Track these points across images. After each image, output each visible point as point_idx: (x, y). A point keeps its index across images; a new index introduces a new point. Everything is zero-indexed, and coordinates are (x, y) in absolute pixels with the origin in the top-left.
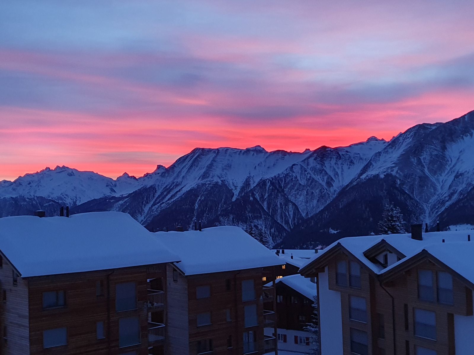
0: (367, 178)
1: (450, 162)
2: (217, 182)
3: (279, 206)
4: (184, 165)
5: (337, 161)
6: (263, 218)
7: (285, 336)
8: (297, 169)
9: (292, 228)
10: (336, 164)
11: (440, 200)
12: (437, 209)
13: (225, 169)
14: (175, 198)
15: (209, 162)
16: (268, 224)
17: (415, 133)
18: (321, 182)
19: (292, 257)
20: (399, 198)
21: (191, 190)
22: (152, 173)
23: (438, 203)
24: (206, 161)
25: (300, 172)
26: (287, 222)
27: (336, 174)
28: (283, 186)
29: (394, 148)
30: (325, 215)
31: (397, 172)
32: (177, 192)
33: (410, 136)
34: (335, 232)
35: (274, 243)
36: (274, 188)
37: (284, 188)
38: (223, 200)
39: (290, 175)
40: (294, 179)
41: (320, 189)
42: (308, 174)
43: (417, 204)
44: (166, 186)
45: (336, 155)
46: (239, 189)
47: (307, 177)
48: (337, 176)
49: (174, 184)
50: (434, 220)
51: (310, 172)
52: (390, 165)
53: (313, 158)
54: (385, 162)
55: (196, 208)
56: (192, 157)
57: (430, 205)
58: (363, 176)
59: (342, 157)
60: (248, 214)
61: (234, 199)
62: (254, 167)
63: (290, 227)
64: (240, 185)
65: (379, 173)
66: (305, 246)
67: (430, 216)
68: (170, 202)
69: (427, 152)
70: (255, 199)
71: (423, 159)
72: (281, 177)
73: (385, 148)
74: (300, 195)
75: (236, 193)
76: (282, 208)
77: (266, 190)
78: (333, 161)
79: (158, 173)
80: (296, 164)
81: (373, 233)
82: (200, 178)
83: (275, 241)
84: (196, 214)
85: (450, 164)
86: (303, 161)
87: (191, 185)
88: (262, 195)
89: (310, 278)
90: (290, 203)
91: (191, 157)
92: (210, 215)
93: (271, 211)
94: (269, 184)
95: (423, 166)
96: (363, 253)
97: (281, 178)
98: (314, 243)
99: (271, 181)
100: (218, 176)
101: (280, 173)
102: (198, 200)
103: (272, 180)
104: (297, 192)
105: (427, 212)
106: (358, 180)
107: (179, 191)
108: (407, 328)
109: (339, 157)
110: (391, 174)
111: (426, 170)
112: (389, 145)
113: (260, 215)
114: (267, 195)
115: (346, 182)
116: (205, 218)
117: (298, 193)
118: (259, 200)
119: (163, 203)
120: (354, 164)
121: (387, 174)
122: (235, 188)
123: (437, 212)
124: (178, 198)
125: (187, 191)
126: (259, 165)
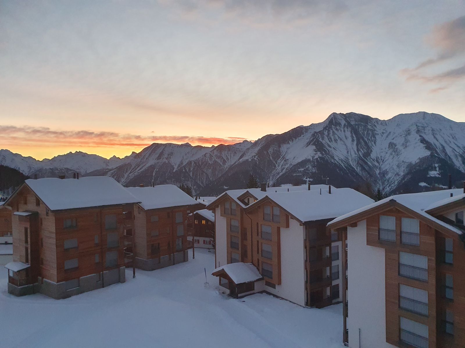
0: (243, 161)
1: (282, 154)
2: (165, 162)
3: (198, 174)
4: (147, 152)
6: (190, 181)
7: (199, 240)
9: (205, 185)
10: (227, 153)
11: (277, 172)
13: (170, 155)
17: (266, 139)
19: (204, 201)
20: (258, 171)
21: (151, 166)
22: (129, 156)
25: (209, 157)
26: (202, 183)
28: (200, 164)
29: (256, 146)
30: (222, 179)
31: (257, 158)
33: (263, 140)
34: (227, 188)
35: (195, 194)
36: (196, 165)
38: (169, 171)
39: (204, 158)
40: (206, 161)
41: (220, 166)
42: (213, 158)
43: (266, 174)
44: (137, 163)
47: (213, 160)
48: (228, 160)
49: (142, 162)
50: (274, 181)
52: (254, 154)
53: (216, 150)
54: (252, 153)
55: (154, 175)
57: (272, 175)
58: (241, 160)
59: (231, 150)
61: (174, 171)
62: (186, 154)
65: (248, 159)
67: (272, 180)
69: (271, 149)
70: (186, 171)
71: (270, 152)
72: (199, 159)
73: (252, 146)
75: (176, 167)
76: (200, 175)
77: (191, 166)
79: (133, 156)
80: (207, 153)
82: (156, 159)
84: (153, 178)
85: (283, 155)
86: (211, 151)
87: (151, 163)
88: (189, 168)
89: (212, 211)
90: (204, 173)
91: (151, 148)
92: (161, 179)
93: (194, 177)
95: (269, 155)
96: (237, 198)
99: (194, 162)
101: (199, 157)
102: (155, 171)
104: (208, 167)
105: (271, 178)
106: (238, 162)
107: (144, 166)
108: (258, 235)
109: (229, 150)
110: (254, 159)
111: (271, 157)
112: (253, 144)
113: (188, 179)
114: (192, 168)
115: (232, 163)
116: (158, 180)
118: (188, 171)
119: (136, 172)
120: (236, 153)
121: (252, 159)
122: (175, 165)
123: (276, 178)
124: (144, 170)
125: (149, 166)
126: (188, 153)
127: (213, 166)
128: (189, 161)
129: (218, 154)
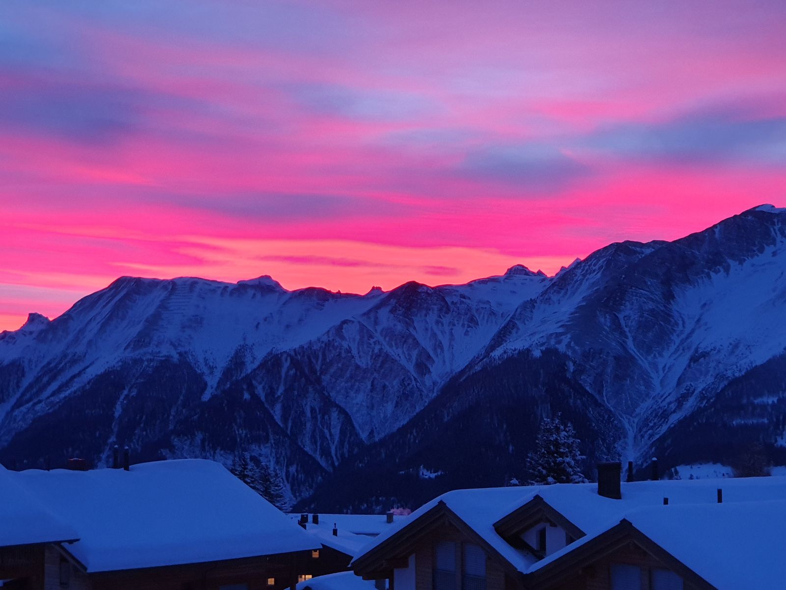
0: (505, 356)
1: (681, 327)
2: (168, 358)
3: (309, 414)
4: (92, 314)
5: (440, 317)
6: (273, 441)
8: (351, 331)
9: (336, 464)
10: (437, 322)
11: (659, 408)
12: (652, 428)
13: (189, 327)
14: (69, 392)
15: (151, 310)
16: (284, 453)
17: (608, 262)
18: (403, 362)
19: (335, 532)
20: (571, 401)
21: (107, 374)
22: (17, 332)
23: (654, 415)
24: (144, 308)
25: (358, 338)
26: (326, 453)
27: (439, 346)
28: (318, 368)
29: (563, 292)
30: (412, 437)
31: (568, 346)
32: (73, 377)
33: (597, 267)
34: (433, 475)
35: (294, 499)
36: (298, 374)
37: (321, 374)
38: (181, 398)
39: (336, 344)
40: (343, 355)
41: (403, 377)
42: (375, 343)
43: (609, 417)
44: (49, 363)
45: (441, 305)
46: (218, 374)
47: (373, 351)
48: (439, 351)
49: (68, 359)
50: (644, 453)
51: (381, 339)
52: (553, 328)
53: (388, 308)
54: (543, 322)
55: (117, 415)
56: (113, 296)
57: (636, 420)
58: (497, 353)
59: (451, 310)
60: (239, 432)
61: (206, 396)
62: (256, 323)
63: (333, 463)
64: (222, 364)
65: (530, 346)
66: (365, 505)
67: (636, 444)
68: (55, 399)
69: (632, 304)
70: (255, 397)
71: (624, 320)
72: (315, 348)
73: (544, 293)
74: (358, 391)
76: (314, 417)
77: (280, 378)
78: (432, 317)
79: (31, 333)
80: (350, 321)
81: (514, 481)
82: (128, 345)
83: (297, 494)
84: (115, 430)
85: (682, 332)
86: (364, 314)
87: (107, 362)
88: (271, 388)
89: (373, 582)
90: (335, 409)
91: (109, 297)
92: (148, 431)
93: (290, 425)
94: (286, 364)
95: (623, 333)
96: (494, 525)
97: (315, 353)
98: (384, 499)
99: (292, 359)
100: (172, 344)
101: (314, 338)
102: (122, 397)
103: (296, 355)
104: (349, 384)
105: (631, 434)
106: (484, 360)
107: (79, 374)
109: (445, 308)
110: (557, 350)
111: (630, 343)
112: (553, 285)
113: (265, 434)
114: (282, 389)
115: (460, 364)
116: (137, 438)
117: (352, 386)
118: (263, 398)
119: (40, 402)
120: (477, 324)
121: (547, 349)
122: (209, 371)
123: (651, 436)
124: (75, 392)
125: (96, 376)
126: (265, 320)
127: (374, 378)
128: (270, 353)
129: (395, 325)
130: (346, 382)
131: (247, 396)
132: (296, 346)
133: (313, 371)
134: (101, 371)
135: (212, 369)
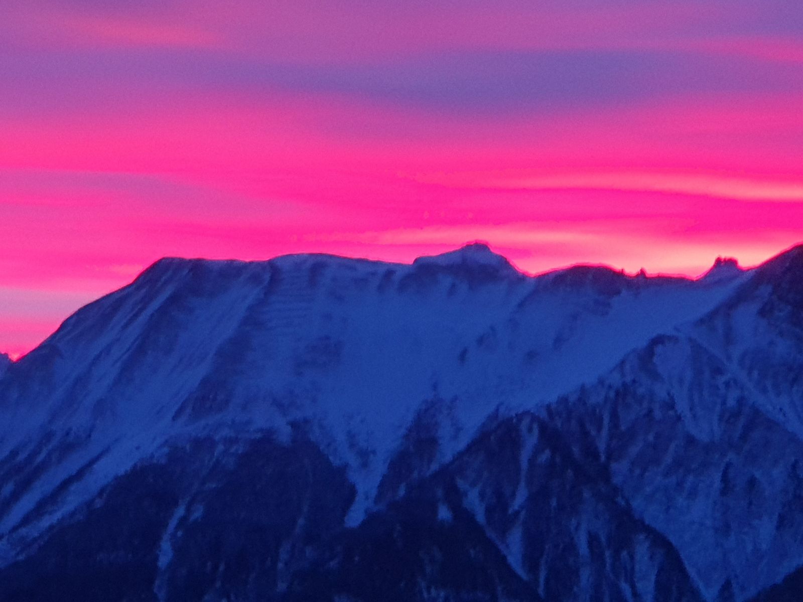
4: (102, 342)
8: (672, 361)
13: (312, 363)
15: (228, 330)
18: (793, 424)
21: (137, 473)
24: (211, 326)
28: (602, 446)
32: (65, 484)
37: (609, 458)
39: (641, 391)
40: (658, 414)
42: (727, 384)
46: (379, 467)
47: (724, 403)
49: (55, 442)
51: (742, 376)
56: (146, 301)
62: (458, 354)
64: (386, 444)
68: (30, 531)
72: (593, 400)
75: (367, 483)
76: (599, 557)
77: (518, 471)
80: (670, 338)
84: (163, 595)
86: (702, 321)
87: (139, 447)
88: (499, 495)
90: (642, 537)
91: (136, 304)
94: (531, 440)
100: (275, 401)
101: (590, 380)
102: (173, 523)
103: (551, 418)
107: (79, 475)
117: (680, 485)
118: (481, 518)
122: (359, 461)
124: (72, 514)
125: (116, 478)
126: (481, 341)
127: (728, 465)
128: (495, 415)
129: (771, 343)
130: (667, 474)
131: (444, 513)
132: (552, 397)
133: (591, 452)
134: (125, 467)
135: (365, 456)
